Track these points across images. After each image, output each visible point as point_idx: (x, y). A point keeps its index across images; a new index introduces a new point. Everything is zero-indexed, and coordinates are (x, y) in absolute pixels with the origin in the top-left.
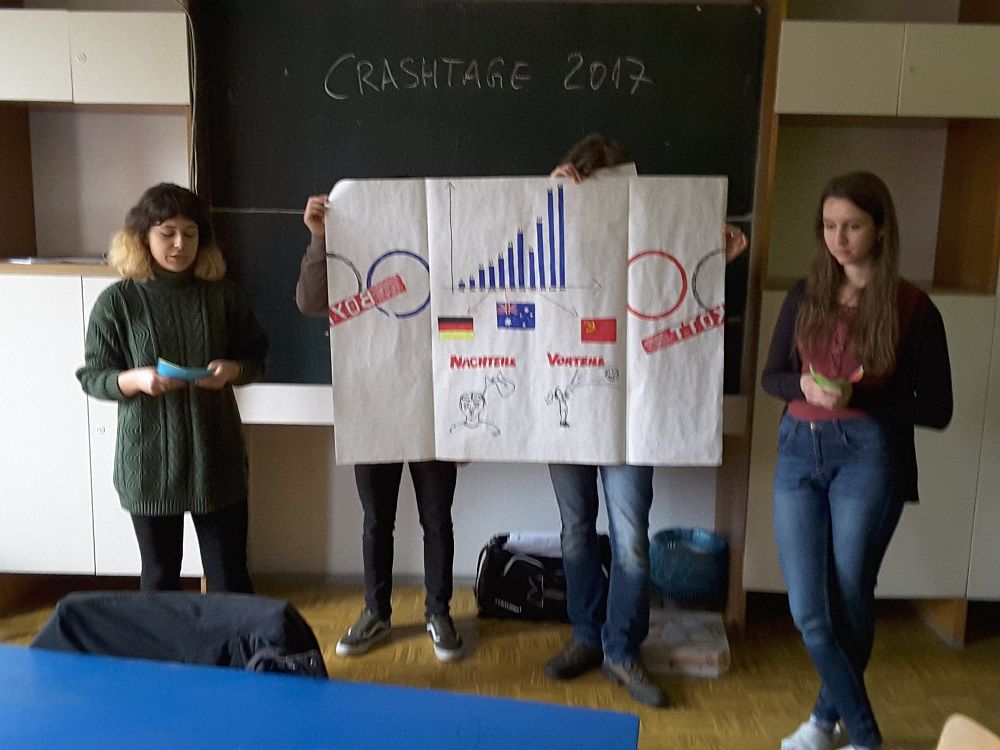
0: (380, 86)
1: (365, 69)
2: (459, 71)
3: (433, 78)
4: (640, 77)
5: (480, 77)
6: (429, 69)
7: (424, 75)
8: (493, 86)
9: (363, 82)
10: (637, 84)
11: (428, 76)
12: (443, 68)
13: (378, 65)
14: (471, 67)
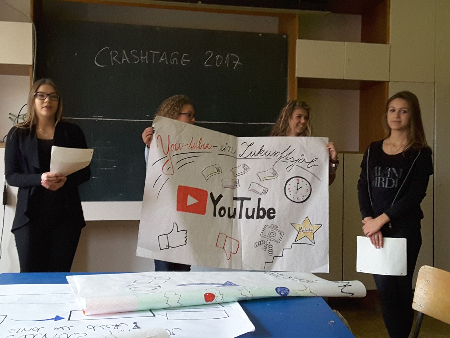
0: (121, 62)
1: (114, 54)
2: (158, 57)
3: (146, 58)
4: (237, 62)
5: (167, 59)
6: (144, 55)
7: (142, 57)
8: (173, 63)
9: (113, 59)
10: (236, 65)
13: (120, 52)
14: (163, 55)
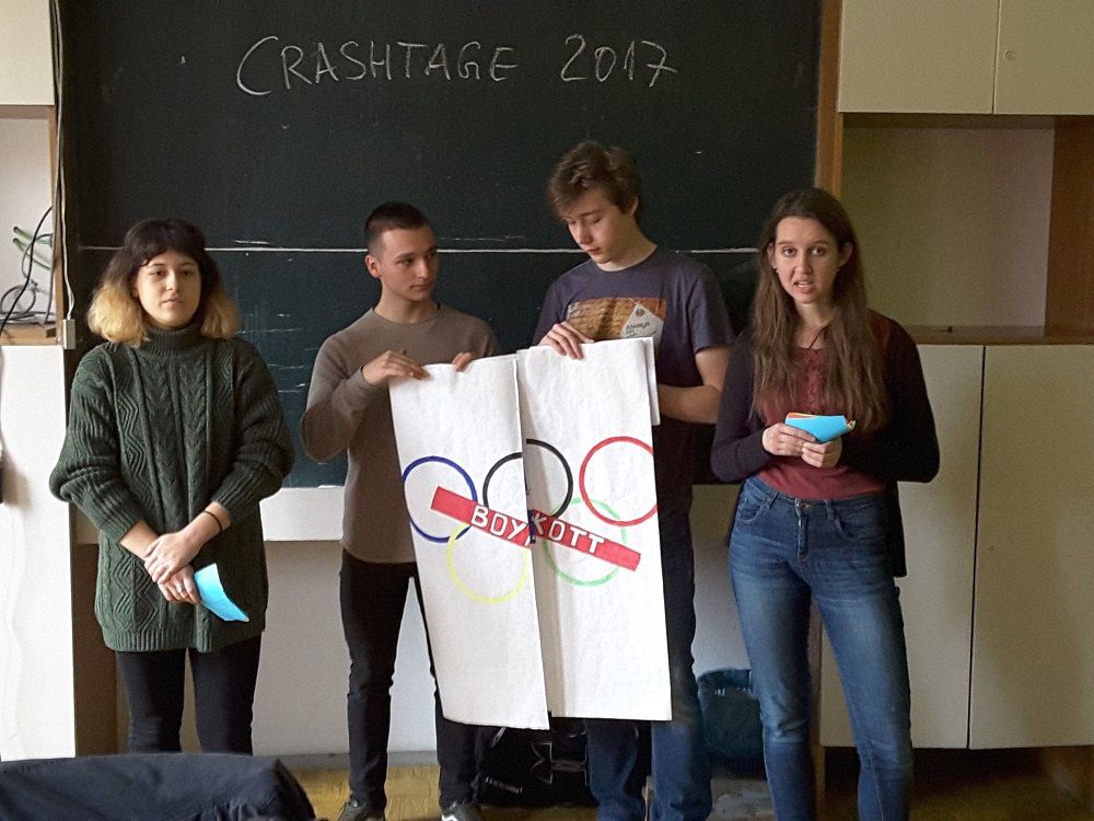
0: (313, 80)
1: (292, 56)
2: (421, 58)
3: (385, 65)
4: (661, 66)
5: (448, 66)
6: (380, 56)
7: (373, 63)
8: (467, 77)
9: (289, 72)
10: (657, 74)
11: (378, 65)
12: (399, 54)
13: (310, 50)
14: (437, 52)
